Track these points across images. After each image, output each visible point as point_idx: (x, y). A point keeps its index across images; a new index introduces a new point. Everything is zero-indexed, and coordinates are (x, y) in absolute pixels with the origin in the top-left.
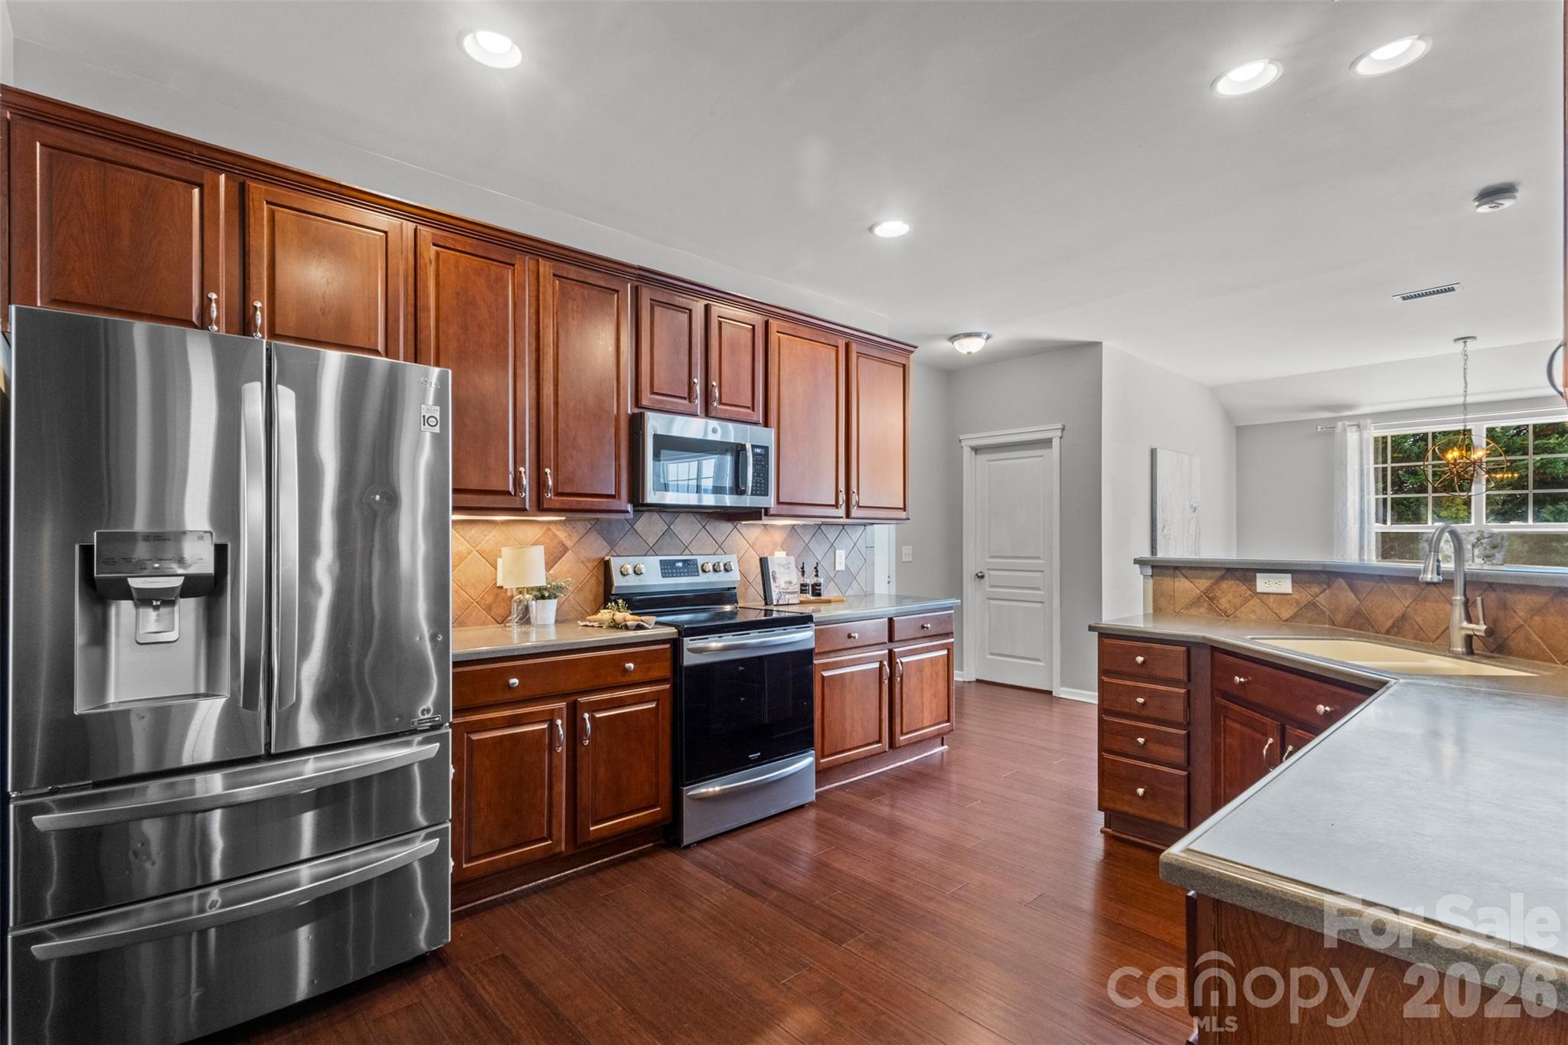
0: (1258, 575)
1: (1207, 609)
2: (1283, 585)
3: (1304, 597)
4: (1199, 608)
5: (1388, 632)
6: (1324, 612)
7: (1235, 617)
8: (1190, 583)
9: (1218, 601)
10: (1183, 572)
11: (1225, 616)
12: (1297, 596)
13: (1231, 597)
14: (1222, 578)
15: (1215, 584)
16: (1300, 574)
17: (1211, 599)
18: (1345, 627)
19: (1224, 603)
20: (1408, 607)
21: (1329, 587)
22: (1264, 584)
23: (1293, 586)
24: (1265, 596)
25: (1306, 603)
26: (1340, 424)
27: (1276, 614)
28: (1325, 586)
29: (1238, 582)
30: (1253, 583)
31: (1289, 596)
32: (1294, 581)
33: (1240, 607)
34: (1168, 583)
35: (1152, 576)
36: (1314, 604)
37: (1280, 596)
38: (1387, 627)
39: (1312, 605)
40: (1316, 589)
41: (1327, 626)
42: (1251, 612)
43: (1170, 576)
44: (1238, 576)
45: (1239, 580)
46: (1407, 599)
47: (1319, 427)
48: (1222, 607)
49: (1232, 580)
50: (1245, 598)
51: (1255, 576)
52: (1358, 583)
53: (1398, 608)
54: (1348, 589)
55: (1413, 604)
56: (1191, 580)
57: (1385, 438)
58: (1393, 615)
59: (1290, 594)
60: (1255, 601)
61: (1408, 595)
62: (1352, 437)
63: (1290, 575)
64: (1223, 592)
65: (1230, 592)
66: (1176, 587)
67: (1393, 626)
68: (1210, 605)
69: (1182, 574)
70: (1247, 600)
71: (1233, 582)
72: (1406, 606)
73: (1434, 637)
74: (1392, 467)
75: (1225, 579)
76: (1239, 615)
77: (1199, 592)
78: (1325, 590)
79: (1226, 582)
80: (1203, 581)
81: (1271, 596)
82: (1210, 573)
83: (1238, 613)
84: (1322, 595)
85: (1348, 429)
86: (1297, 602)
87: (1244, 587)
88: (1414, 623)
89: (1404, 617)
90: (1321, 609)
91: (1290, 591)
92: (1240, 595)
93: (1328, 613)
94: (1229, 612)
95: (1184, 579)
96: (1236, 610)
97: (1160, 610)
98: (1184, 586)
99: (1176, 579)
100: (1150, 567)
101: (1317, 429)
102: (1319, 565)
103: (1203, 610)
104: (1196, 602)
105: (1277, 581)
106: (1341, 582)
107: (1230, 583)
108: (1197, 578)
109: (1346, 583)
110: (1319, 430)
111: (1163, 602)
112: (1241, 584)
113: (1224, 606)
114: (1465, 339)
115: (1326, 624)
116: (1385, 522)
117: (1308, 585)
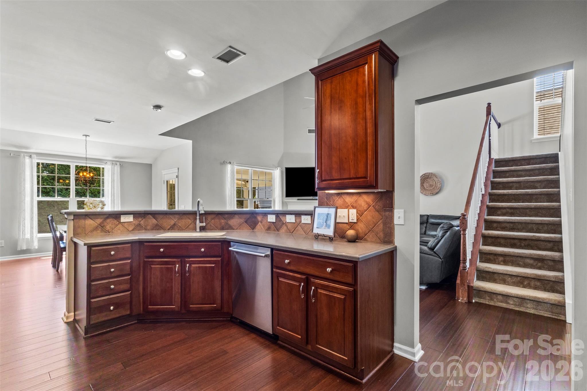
0: (121, 216)
1: (100, 231)
2: (130, 218)
3: (136, 222)
4: (97, 231)
5: (169, 230)
6: (143, 227)
7: (112, 232)
8: (93, 221)
9: (105, 227)
10: (89, 216)
11: (108, 232)
12: (134, 222)
13: (111, 225)
14: (107, 218)
15: (104, 221)
16: (137, 215)
17: (102, 227)
18: (151, 230)
19: (108, 227)
20: (176, 221)
21: (144, 218)
22: (124, 219)
23: (133, 219)
24: (124, 223)
25: (137, 224)
27: (127, 229)
28: (143, 218)
29: (114, 219)
30: (119, 219)
31: (132, 223)
32: (134, 217)
33: (114, 228)
34: (82, 222)
35: (73, 220)
36: (140, 224)
37: (129, 223)
38: (168, 228)
39: (139, 225)
40: (140, 219)
41: (143, 231)
42: (118, 230)
43: (83, 219)
44: (113, 217)
45: (114, 218)
46: (176, 219)
47: (12, 154)
48: (107, 229)
49: (111, 218)
50: (116, 225)
51: (120, 216)
52: (157, 216)
53: (172, 222)
54: (153, 218)
55: (178, 221)
56: (94, 220)
57: (39, 163)
58: (170, 224)
59: (132, 222)
60: (120, 226)
61: (176, 218)
62: (28, 160)
63: (132, 215)
64: (107, 224)
65: (110, 224)
66: (86, 223)
67: (171, 227)
68: (102, 229)
69: (89, 217)
70: (117, 225)
71: (112, 219)
72: (175, 221)
73: (185, 229)
74: (42, 175)
75: (109, 218)
76: (114, 231)
77: (97, 224)
78: (143, 219)
79: (109, 219)
80: (99, 220)
81: (126, 223)
82: (102, 217)
83: (113, 231)
84: (142, 221)
85: (26, 157)
86: (135, 224)
87: (116, 221)
88: (178, 226)
89: (174, 224)
90: (142, 226)
91: (132, 221)
92: (114, 224)
93: (144, 227)
94: (110, 231)
95: (91, 220)
96: (113, 229)
97: (78, 234)
98: (90, 223)
99: (86, 220)
100: (73, 215)
102: (143, 211)
103: (98, 231)
104: (96, 229)
105: (128, 217)
106: (150, 216)
107: (110, 220)
108: (96, 219)
109: (152, 216)
111: (79, 230)
112: (115, 220)
113: (108, 229)
114: (86, 136)
115: (143, 230)
116: (39, 194)
117: (138, 218)
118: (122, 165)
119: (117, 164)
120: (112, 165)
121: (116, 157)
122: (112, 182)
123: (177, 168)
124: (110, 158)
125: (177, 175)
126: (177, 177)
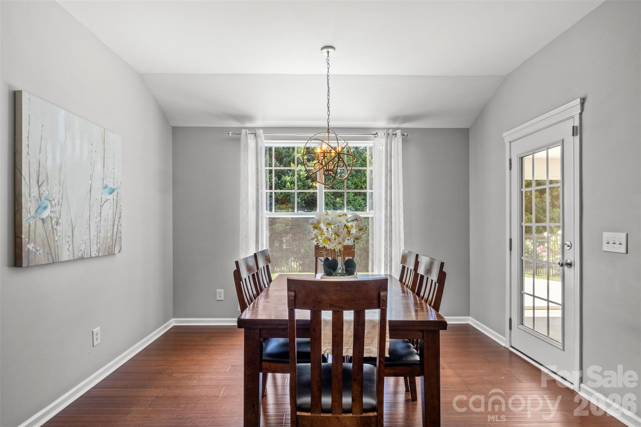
26: (243, 131)
47: (230, 133)
57: (270, 149)
62: (251, 142)
74: (275, 170)
85: (249, 135)
101: (229, 134)
110: (230, 135)
116: (271, 210)
118: (407, 135)
119: (396, 134)
120: (387, 137)
121: (395, 119)
122: (386, 175)
123: (578, 101)
124: (383, 124)
125: (577, 124)
126: (577, 131)
